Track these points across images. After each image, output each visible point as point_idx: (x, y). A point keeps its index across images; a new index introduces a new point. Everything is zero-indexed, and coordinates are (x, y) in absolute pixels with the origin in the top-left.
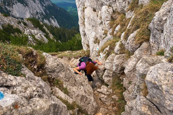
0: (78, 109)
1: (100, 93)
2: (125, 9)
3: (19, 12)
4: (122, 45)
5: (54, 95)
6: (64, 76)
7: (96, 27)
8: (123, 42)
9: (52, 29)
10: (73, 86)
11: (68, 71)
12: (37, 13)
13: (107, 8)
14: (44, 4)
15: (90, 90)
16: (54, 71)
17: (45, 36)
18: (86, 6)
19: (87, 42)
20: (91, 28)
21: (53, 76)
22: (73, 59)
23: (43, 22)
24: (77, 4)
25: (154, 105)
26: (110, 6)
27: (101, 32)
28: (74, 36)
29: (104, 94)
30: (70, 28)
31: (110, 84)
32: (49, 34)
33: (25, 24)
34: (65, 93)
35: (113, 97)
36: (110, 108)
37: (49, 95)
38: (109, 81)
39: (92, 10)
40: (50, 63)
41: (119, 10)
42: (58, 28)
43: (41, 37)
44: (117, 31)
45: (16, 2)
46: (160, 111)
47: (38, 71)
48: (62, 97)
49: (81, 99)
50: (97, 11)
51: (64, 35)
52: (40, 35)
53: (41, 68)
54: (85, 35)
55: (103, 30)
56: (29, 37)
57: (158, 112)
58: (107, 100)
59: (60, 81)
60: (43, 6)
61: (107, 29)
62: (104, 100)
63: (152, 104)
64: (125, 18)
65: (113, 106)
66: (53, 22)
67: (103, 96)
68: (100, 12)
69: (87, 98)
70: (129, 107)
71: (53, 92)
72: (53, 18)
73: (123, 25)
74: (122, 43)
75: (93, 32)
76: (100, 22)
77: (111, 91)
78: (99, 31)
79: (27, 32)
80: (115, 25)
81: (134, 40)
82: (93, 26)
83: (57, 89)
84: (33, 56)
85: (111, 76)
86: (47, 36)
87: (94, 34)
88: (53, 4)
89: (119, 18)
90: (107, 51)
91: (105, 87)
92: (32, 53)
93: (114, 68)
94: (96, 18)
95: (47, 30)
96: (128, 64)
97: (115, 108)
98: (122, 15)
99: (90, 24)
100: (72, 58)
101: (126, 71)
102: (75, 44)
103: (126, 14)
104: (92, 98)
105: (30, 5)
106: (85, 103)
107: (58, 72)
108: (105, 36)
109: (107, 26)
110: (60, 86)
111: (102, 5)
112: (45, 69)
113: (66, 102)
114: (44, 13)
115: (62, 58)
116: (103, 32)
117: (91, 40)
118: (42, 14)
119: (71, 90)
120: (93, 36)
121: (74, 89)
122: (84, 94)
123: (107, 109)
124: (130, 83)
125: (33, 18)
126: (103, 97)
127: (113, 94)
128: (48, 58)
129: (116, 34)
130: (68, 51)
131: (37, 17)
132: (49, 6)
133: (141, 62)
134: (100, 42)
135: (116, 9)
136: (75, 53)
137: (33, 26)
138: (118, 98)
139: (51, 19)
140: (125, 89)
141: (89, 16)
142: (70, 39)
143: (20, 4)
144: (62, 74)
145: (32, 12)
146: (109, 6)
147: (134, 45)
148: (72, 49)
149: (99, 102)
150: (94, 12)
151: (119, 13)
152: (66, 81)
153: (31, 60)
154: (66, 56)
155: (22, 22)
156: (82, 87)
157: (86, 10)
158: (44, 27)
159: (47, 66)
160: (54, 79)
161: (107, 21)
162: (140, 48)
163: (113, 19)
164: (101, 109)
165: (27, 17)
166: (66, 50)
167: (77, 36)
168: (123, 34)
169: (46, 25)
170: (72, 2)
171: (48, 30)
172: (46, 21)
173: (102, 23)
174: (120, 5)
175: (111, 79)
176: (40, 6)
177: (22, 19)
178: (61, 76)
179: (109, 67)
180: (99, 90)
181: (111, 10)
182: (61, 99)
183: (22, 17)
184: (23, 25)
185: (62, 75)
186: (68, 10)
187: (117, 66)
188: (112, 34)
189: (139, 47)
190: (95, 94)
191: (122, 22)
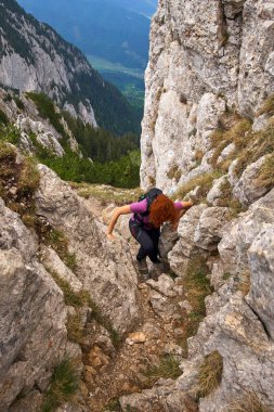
0: (91, 310)
1: (152, 288)
2: (255, 110)
3: (12, 73)
4: (226, 187)
5: (40, 262)
6: (74, 227)
7: (180, 140)
8: (231, 180)
9: (79, 129)
10: (91, 256)
11: (87, 218)
12: (53, 85)
13: (213, 100)
14: (74, 67)
15: (131, 278)
16: (52, 210)
17: (59, 140)
18: (165, 87)
19: (152, 172)
20: (166, 139)
21: (50, 220)
22: (112, 205)
23: (61, 107)
24: (147, 79)
25: (259, 319)
26: (222, 96)
27: (187, 152)
28: (126, 154)
29: (162, 294)
30: (122, 135)
31: (181, 274)
32: (69, 137)
33: (20, 105)
34: (68, 265)
35: (180, 304)
36: (168, 327)
37: (28, 258)
38: (180, 265)
39: (178, 98)
40: (48, 189)
41: (240, 110)
42: (93, 130)
43: (51, 141)
44: (224, 156)
45: (10, 52)
46: (269, 336)
47: (18, 200)
48: (59, 272)
49: (104, 291)
50: (189, 103)
51: (104, 147)
52: (49, 135)
53: (25, 195)
54: (150, 154)
55: (193, 149)
56: (23, 134)
57: (264, 335)
58: (165, 309)
59: (62, 237)
60: (70, 70)
61: (203, 148)
62: (159, 306)
63: (255, 317)
64: (249, 129)
65: (176, 325)
66: (85, 112)
67: (158, 296)
68: (194, 107)
69: (117, 290)
70: (207, 326)
71: (41, 255)
72: (85, 104)
73: (241, 146)
74: (228, 183)
75: (170, 151)
76: (190, 130)
77: (180, 289)
78: (185, 151)
79: (20, 122)
80: (223, 142)
81: (254, 177)
82: (173, 137)
83: (53, 252)
84: (14, 166)
85: (187, 255)
86: (64, 142)
87: (171, 155)
88: (92, 71)
89: (236, 127)
90: (191, 197)
91: (167, 277)
92: (12, 157)
93: (197, 236)
94: (182, 119)
95: (66, 128)
96: (229, 231)
97: (180, 331)
98: (244, 121)
99: (166, 130)
100: (110, 202)
101: (221, 247)
102: (126, 173)
103: (256, 120)
104: (131, 296)
105: (40, 64)
106: (110, 300)
107: (63, 215)
108: (195, 163)
109: (205, 141)
110: (60, 248)
111: (203, 90)
112: (33, 201)
113: (64, 285)
114: (68, 87)
115: (87, 198)
116: (194, 153)
117: (163, 168)
118: (64, 89)
119: (85, 264)
120: (169, 160)
121: (92, 262)
122: (113, 280)
123: (162, 328)
124: (226, 276)
125: (42, 94)
126: (158, 300)
127: (183, 298)
128: (45, 177)
129: (221, 164)
130: (103, 186)
131: (51, 95)
132: (82, 73)
133: (252, 218)
134: (183, 176)
135: (233, 106)
136: (118, 193)
137: (37, 112)
138: (191, 308)
139: (81, 104)
140: (213, 290)
141: (167, 110)
142: (116, 158)
143: (18, 56)
144: (71, 221)
145: (41, 80)
146: (220, 95)
147: (251, 187)
148: (114, 183)
149: (147, 308)
150: (180, 104)
151: (239, 117)
152: (76, 239)
153: (6, 173)
154: (96, 195)
155: (15, 98)
156: (112, 263)
157: (164, 97)
158: (62, 121)
159: (41, 195)
160: (49, 227)
161: (208, 129)
162: (265, 198)
163: (221, 127)
164: (147, 325)
165: (29, 91)
166: (100, 183)
167: (132, 154)
168: (235, 162)
169: (67, 116)
170: (137, 75)
171: (70, 128)
172: (69, 108)
173: (194, 132)
174: (244, 97)
175: (186, 261)
176: (62, 69)
177: (17, 91)
178: (68, 224)
179: (186, 231)
180: (151, 282)
181: (221, 106)
182: (55, 275)
183: (16, 87)
184: (15, 105)
185: (70, 223)
186: (125, 93)
187: (204, 231)
188: (213, 161)
189: (264, 195)
190: (140, 289)
191: (241, 139)
